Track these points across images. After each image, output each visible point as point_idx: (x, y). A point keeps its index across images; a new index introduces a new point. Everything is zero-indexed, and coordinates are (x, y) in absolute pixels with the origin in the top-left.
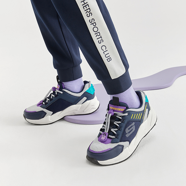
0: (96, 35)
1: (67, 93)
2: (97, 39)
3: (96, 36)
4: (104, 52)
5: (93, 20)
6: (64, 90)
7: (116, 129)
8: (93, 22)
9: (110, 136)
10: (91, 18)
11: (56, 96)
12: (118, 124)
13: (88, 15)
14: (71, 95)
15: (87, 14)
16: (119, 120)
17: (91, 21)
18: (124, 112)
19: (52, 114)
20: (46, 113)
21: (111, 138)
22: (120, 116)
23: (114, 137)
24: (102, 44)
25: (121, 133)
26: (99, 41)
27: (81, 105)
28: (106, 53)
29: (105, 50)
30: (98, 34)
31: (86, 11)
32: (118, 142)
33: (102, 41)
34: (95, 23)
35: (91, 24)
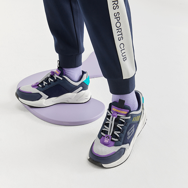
0: (118, 30)
1: (67, 80)
2: (118, 35)
3: (117, 32)
4: (121, 51)
5: (118, 14)
6: (64, 76)
7: (119, 132)
8: (117, 16)
9: (113, 139)
10: (116, 11)
11: (55, 81)
12: (120, 126)
13: (115, 8)
14: (69, 82)
15: (114, 6)
16: (122, 123)
17: (116, 15)
18: (127, 115)
19: (47, 98)
20: (42, 96)
21: (114, 141)
22: (123, 119)
23: (117, 140)
24: (122, 41)
25: (123, 136)
26: (119, 38)
27: (76, 94)
28: (123, 52)
29: (122, 49)
30: (120, 30)
31: (114, 2)
32: (121, 145)
33: (122, 38)
34: (119, 17)
35: (115, 18)
